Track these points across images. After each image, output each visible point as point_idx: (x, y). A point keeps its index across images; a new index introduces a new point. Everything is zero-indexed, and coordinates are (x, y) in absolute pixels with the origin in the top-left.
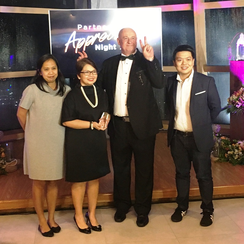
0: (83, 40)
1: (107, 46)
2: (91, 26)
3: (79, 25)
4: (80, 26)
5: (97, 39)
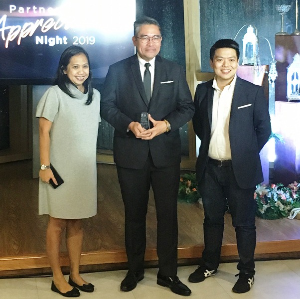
0: (17, 29)
1: (53, 39)
2: (30, 8)
3: (11, 6)
4: (13, 8)
5: (39, 28)
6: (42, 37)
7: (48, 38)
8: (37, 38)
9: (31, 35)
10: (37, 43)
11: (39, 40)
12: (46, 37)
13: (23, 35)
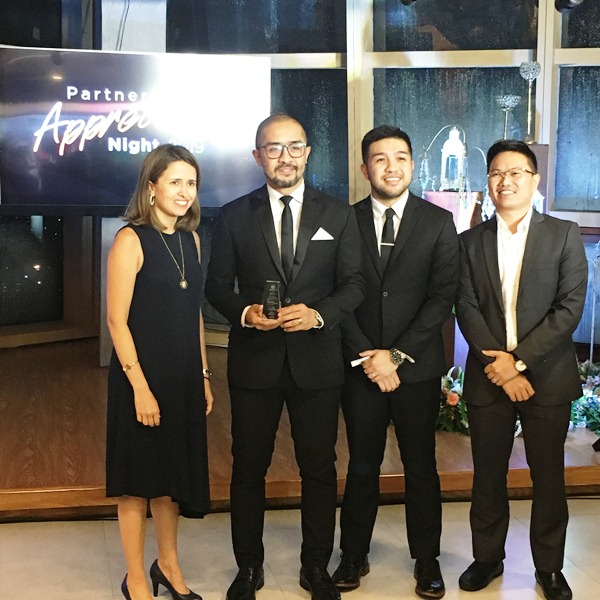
0: (78, 125)
1: (137, 143)
2: (100, 92)
3: (69, 88)
4: (72, 91)
5: (115, 124)
6: (119, 139)
7: (128, 142)
8: (111, 141)
9: (100, 136)
10: (111, 149)
11: (113, 144)
12: (125, 139)
13: (88, 136)
